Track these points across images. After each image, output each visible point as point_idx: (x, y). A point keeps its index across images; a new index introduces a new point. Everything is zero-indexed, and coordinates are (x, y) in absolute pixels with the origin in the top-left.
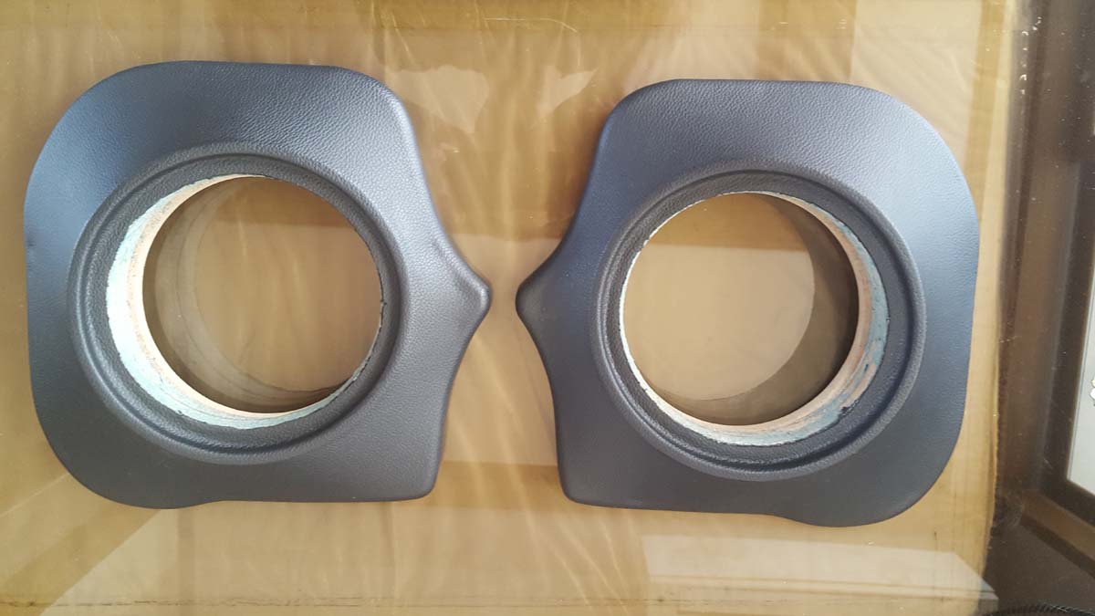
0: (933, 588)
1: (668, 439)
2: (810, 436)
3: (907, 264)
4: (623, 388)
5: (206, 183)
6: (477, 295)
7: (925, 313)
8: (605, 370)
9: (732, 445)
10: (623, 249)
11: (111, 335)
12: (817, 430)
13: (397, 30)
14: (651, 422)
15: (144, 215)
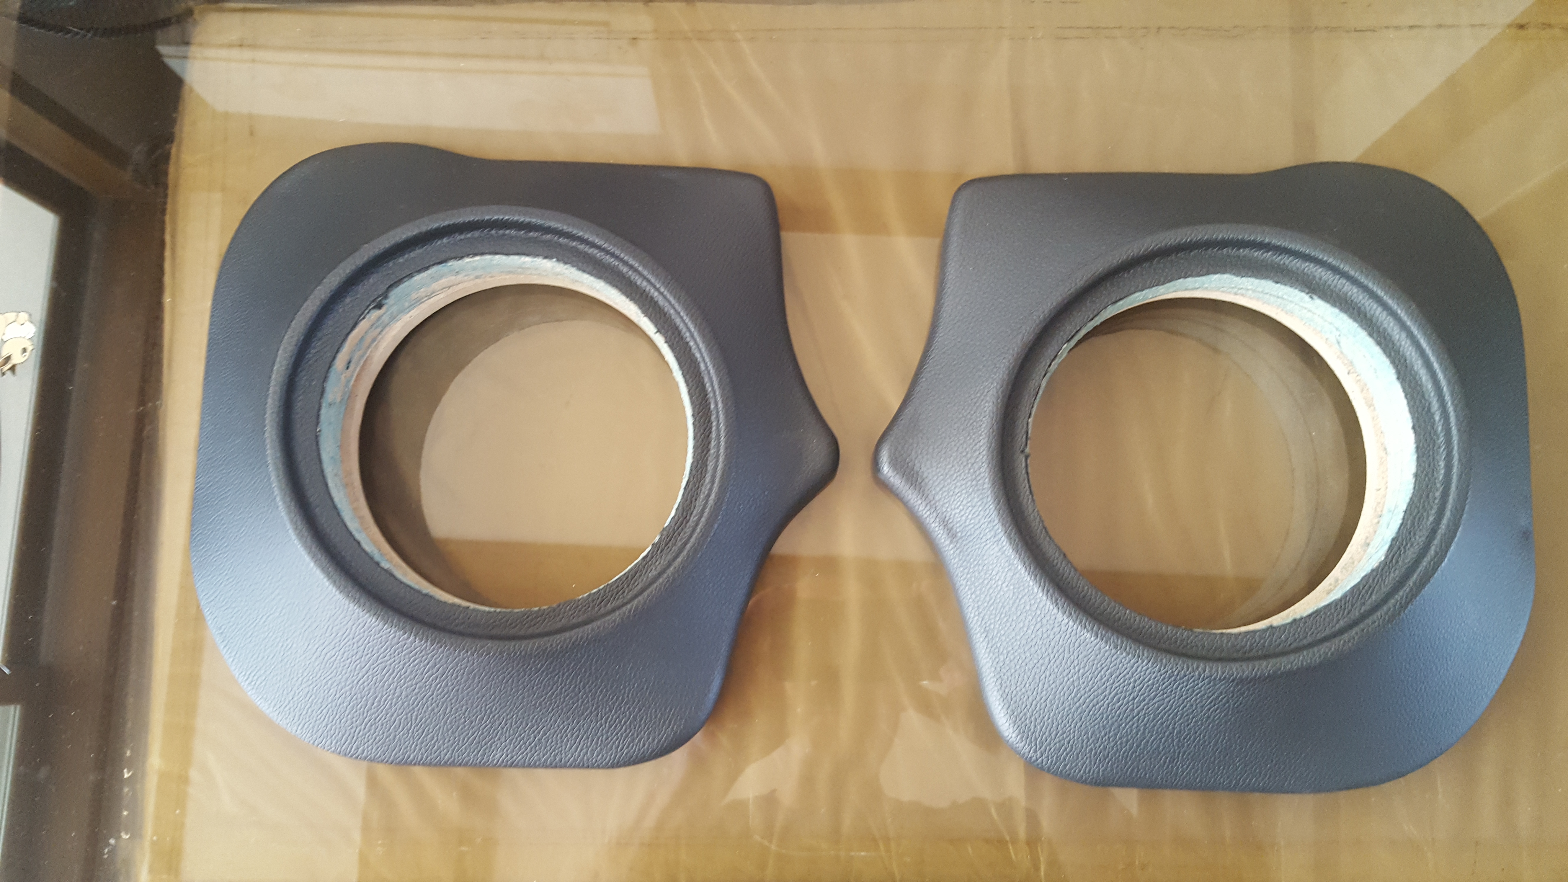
0: (254, 61)
1: (626, 263)
2: (427, 268)
3: (292, 508)
4: (688, 334)
5: (1277, 620)
6: (895, 464)
7: (268, 441)
8: (713, 358)
9: (537, 255)
10: (688, 530)
11: (1408, 403)
12: (418, 278)
13: (1008, 838)
14: (648, 288)
15: (1363, 574)
